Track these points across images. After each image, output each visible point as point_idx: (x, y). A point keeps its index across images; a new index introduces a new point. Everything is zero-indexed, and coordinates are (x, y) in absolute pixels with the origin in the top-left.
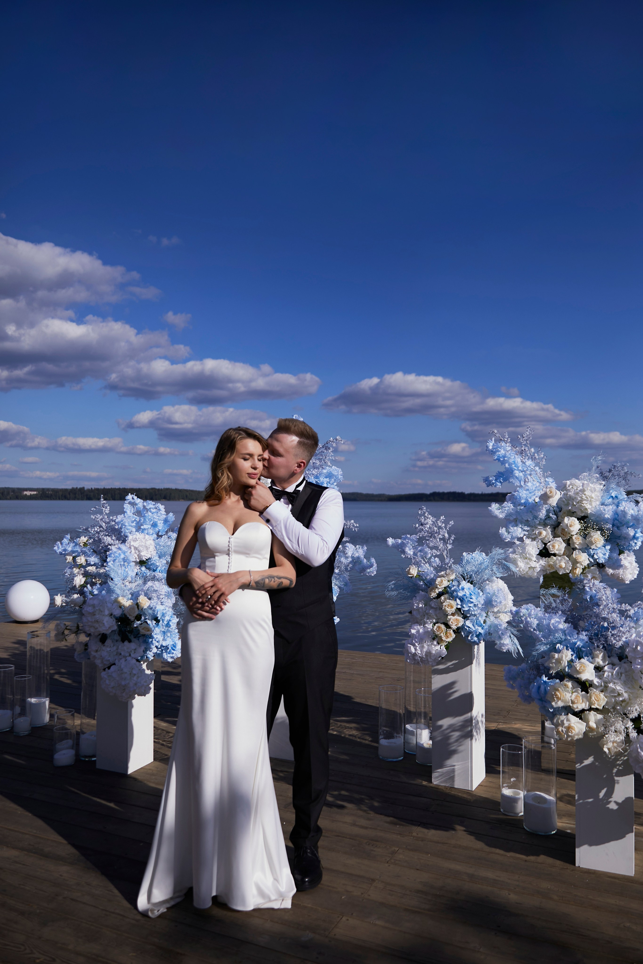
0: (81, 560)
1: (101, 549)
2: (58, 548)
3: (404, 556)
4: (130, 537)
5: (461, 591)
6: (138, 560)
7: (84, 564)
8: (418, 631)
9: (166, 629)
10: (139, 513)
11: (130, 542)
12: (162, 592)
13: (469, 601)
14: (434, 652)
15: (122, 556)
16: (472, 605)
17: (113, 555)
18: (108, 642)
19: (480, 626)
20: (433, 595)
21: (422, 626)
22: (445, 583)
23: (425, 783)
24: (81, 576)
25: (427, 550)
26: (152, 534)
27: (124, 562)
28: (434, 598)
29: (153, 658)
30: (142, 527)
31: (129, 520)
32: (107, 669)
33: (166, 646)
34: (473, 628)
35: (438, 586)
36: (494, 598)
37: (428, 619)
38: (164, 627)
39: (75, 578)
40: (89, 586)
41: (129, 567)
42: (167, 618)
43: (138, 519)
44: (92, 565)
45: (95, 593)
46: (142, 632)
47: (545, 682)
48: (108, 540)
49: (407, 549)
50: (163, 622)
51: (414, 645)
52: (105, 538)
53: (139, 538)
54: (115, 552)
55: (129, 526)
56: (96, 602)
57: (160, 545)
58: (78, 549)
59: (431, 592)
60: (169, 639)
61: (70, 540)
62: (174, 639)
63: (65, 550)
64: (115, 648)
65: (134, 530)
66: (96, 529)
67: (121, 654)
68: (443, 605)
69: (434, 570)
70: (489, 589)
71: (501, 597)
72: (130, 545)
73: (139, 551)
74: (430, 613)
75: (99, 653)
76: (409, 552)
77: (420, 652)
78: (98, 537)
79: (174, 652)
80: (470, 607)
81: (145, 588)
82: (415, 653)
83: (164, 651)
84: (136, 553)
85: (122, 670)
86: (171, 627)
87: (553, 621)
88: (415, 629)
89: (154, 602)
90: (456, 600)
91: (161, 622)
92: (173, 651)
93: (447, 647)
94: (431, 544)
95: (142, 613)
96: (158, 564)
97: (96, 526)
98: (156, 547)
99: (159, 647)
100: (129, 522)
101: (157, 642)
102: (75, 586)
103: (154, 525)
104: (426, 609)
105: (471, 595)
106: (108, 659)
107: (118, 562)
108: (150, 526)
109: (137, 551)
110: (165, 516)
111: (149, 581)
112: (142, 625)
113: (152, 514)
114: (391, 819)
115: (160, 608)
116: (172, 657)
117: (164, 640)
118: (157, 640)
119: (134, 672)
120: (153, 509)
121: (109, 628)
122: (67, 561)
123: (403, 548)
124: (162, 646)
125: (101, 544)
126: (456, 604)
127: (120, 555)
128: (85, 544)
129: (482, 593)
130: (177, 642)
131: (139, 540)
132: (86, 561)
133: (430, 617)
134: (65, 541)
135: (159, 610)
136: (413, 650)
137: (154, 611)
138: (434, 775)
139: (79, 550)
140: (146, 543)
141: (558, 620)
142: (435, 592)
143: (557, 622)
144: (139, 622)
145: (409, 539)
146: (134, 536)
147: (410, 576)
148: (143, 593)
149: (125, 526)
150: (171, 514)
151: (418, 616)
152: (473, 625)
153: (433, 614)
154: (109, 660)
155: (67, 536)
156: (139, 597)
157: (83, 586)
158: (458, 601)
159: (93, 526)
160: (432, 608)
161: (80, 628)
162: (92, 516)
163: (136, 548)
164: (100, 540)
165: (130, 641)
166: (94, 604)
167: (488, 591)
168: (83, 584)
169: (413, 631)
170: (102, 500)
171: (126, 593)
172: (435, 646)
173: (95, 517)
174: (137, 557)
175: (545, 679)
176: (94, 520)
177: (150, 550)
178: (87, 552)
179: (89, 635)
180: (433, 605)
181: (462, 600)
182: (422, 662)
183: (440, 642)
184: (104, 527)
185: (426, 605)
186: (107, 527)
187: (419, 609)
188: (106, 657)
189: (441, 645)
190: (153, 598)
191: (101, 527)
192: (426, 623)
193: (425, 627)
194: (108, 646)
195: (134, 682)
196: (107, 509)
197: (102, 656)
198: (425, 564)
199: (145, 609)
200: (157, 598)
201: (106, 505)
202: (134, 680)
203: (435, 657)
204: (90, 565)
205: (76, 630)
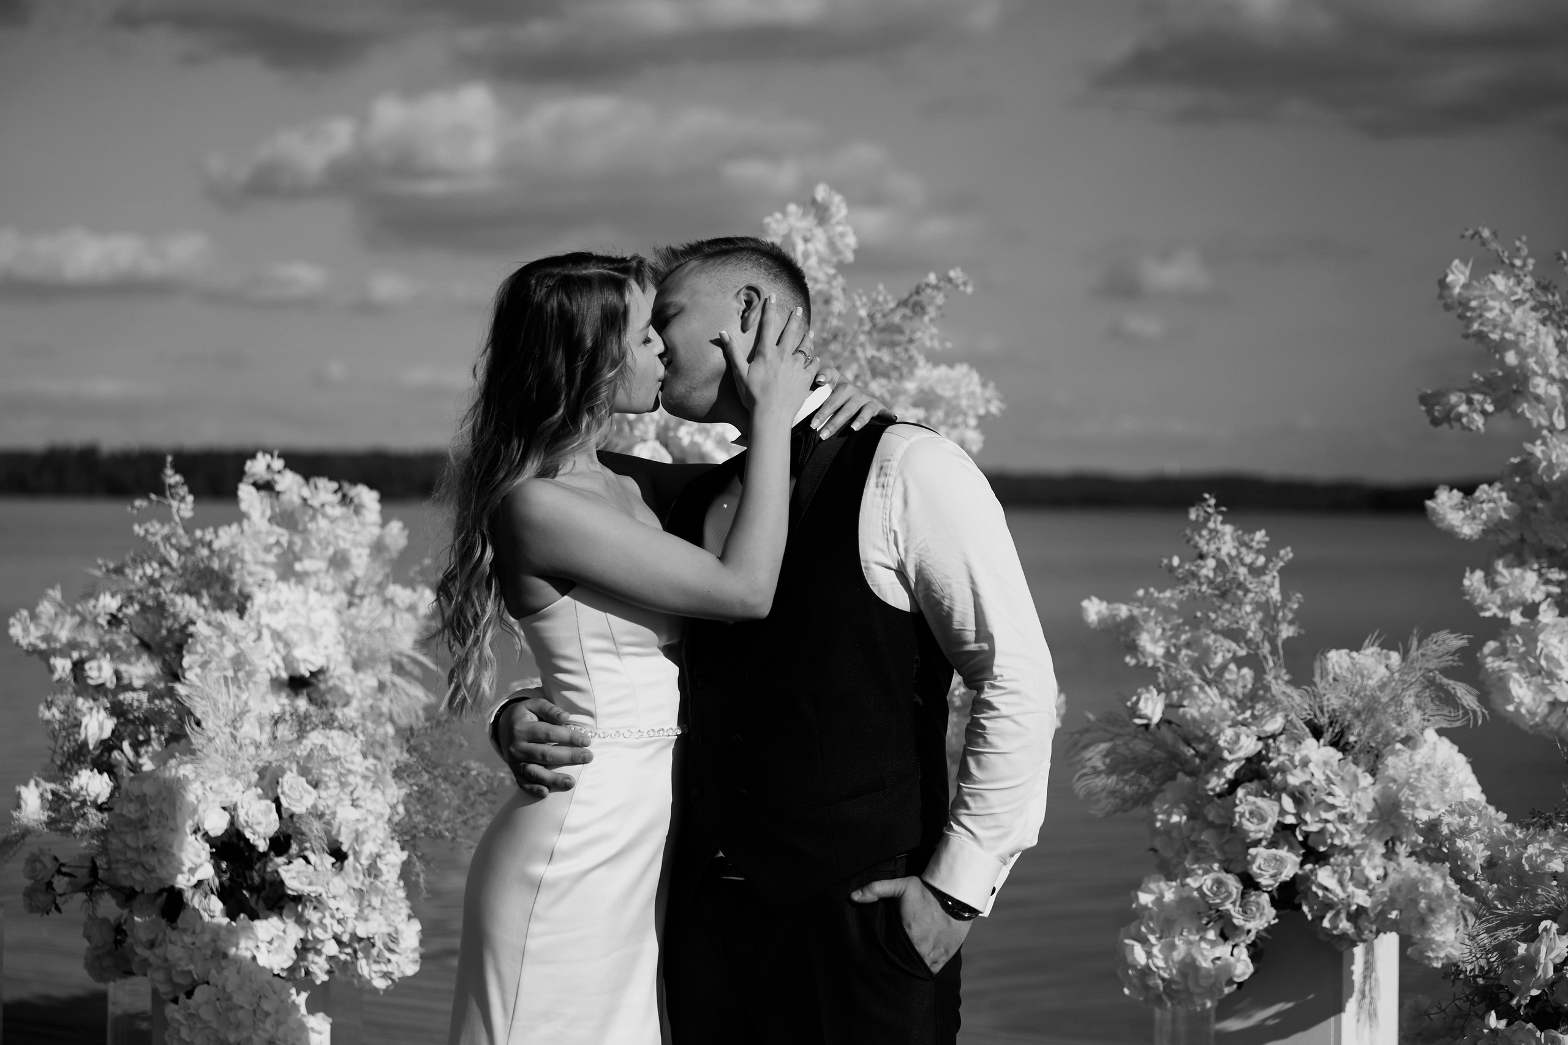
0: (101, 671)
1: (165, 639)
2: (26, 630)
3: (1134, 662)
4: (260, 598)
5: (1297, 771)
6: (284, 675)
7: (111, 683)
8: (1159, 900)
9: (367, 881)
10: (286, 519)
11: (259, 614)
12: (352, 763)
13: (1320, 802)
14: (1206, 964)
15: (230, 651)
16: (1331, 816)
17: (199, 649)
19: (1364, 884)
20: (1216, 784)
21: (1174, 884)
22: (1249, 745)
24: (103, 714)
25: (1210, 639)
26: (333, 592)
27: (236, 671)
28: (1220, 796)
29: (326, 978)
30: (298, 567)
31: (255, 543)
32: (182, 997)
33: (369, 939)
34: (1338, 890)
35: (1226, 755)
36: (1405, 794)
37: (1197, 860)
38: (361, 877)
39: (84, 721)
40: (126, 745)
41: (251, 685)
42: (369, 848)
43: (284, 541)
44: (134, 690)
45: (144, 768)
47: (1494, 1032)
48: (186, 606)
49: (1145, 641)
50: (357, 859)
51: (1144, 941)
52: (178, 600)
53: (287, 602)
54: (208, 638)
55: (256, 563)
56: (148, 788)
57: (356, 630)
58: (89, 635)
59: (1208, 776)
60: (375, 916)
61: (60, 605)
62: (392, 917)
63: (48, 638)
65: (272, 575)
66: (149, 571)
68: (1234, 813)
69: (1232, 708)
70: (1395, 767)
71: (1428, 792)
72: (258, 623)
73: (287, 645)
74: (1202, 842)
75: (157, 951)
76: (1151, 647)
77: (1161, 964)
78: (157, 597)
79: (393, 957)
80: (1327, 821)
81: (302, 750)
82: (1148, 966)
83: (360, 955)
84: (277, 650)
85: (229, 998)
86: (383, 878)
87: (1531, 850)
88: (1150, 892)
89: (329, 797)
90: (1279, 799)
91: (351, 858)
92: (387, 955)
93: (1256, 951)
94: (1222, 622)
95: (290, 832)
96: (349, 689)
97: (150, 559)
98: (344, 636)
99: (345, 938)
100: (255, 550)
101: (339, 922)
102: (85, 743)
103: (339, 562)
104: (1193, 830)
105: (1330, 781)
106: (186, 968)
107: (218, 669)
108: (322, 565)
109: (280, 646)
110: (376, 531)
111: (313, 729)
112: (291, 867)
113: (333, 520)
115: (346, 818)
116: (386, 975)
117: (360, 916)
118: (339, 915)
119: (266, 1006)
120: (333, 506)
121: (192, 872)
122: (56, 676)
123: (1132, 634)
124: (355, 938)
125: (166, 618)
126: (1277, 809)
127: (222, 646)
128: (114, 621)
129: (1370, 779)
130: (402, 927)
131: (286, 607)
132: (118, 675)
133: (1202, 855)
134: (46, 608)
135: (344, 822)
136: (1139, 955)
137: (328, 823)
139: (93, 642)
140: (309, 620)
141: (1547, 846)
142: (1220, 775)
143: (1547, 852)
144: (282, 858)
145: (1154, 603)
146: (273, 596)
147: (1138, 721)
148: (294, 767)
149: (243, 561)
150: (395, 526)
152: (1341, 883)
153: (1212, 846)
154: (190, 973)
155: (51, 592)
156: (282, 777)
157: (109, 745)
158: (1288, 803)
159: (139, 561)
160: (1211, 825)
161: (101, 873)
162: (136, 528)
163: (277, 636)
164: (161, 607)
165: (254, 915)
166: (145, 795)
167: (1391, 772)
168: (110, 739)
169: (1145, 898)
170: (169, 472)
171: (243, 766)
172: (1213, 944)
173: (147, 531)
174: (281, 664)
175: (1493, 1021)
176: (144, 538)
177: (324, 640)
178: (119, 648)
179: (128, 896)
180: (1211, 816)
181: (1299, 798)
182: (1171, 997)
183: (1227, 932)
184: (175, 564)
185: (1191, 817)
186: (185, 562)
187: (1168, 828)
188: (182, 963)
189: (1231, 943)
190: (326, 783)
191: (164, 562)
192: (1188, 873)
193: (1183, 885)
194: (185, 930)
195: (266, 1036)
196: (184, 506)
197: (166, 960)
198: (1201, 688)
199: (300, 816)
200: (337, 784)
201: (183, 491)
202: (265, 1031)
203: (1212, 981)
204: (130, 688)
205: (87, 880)
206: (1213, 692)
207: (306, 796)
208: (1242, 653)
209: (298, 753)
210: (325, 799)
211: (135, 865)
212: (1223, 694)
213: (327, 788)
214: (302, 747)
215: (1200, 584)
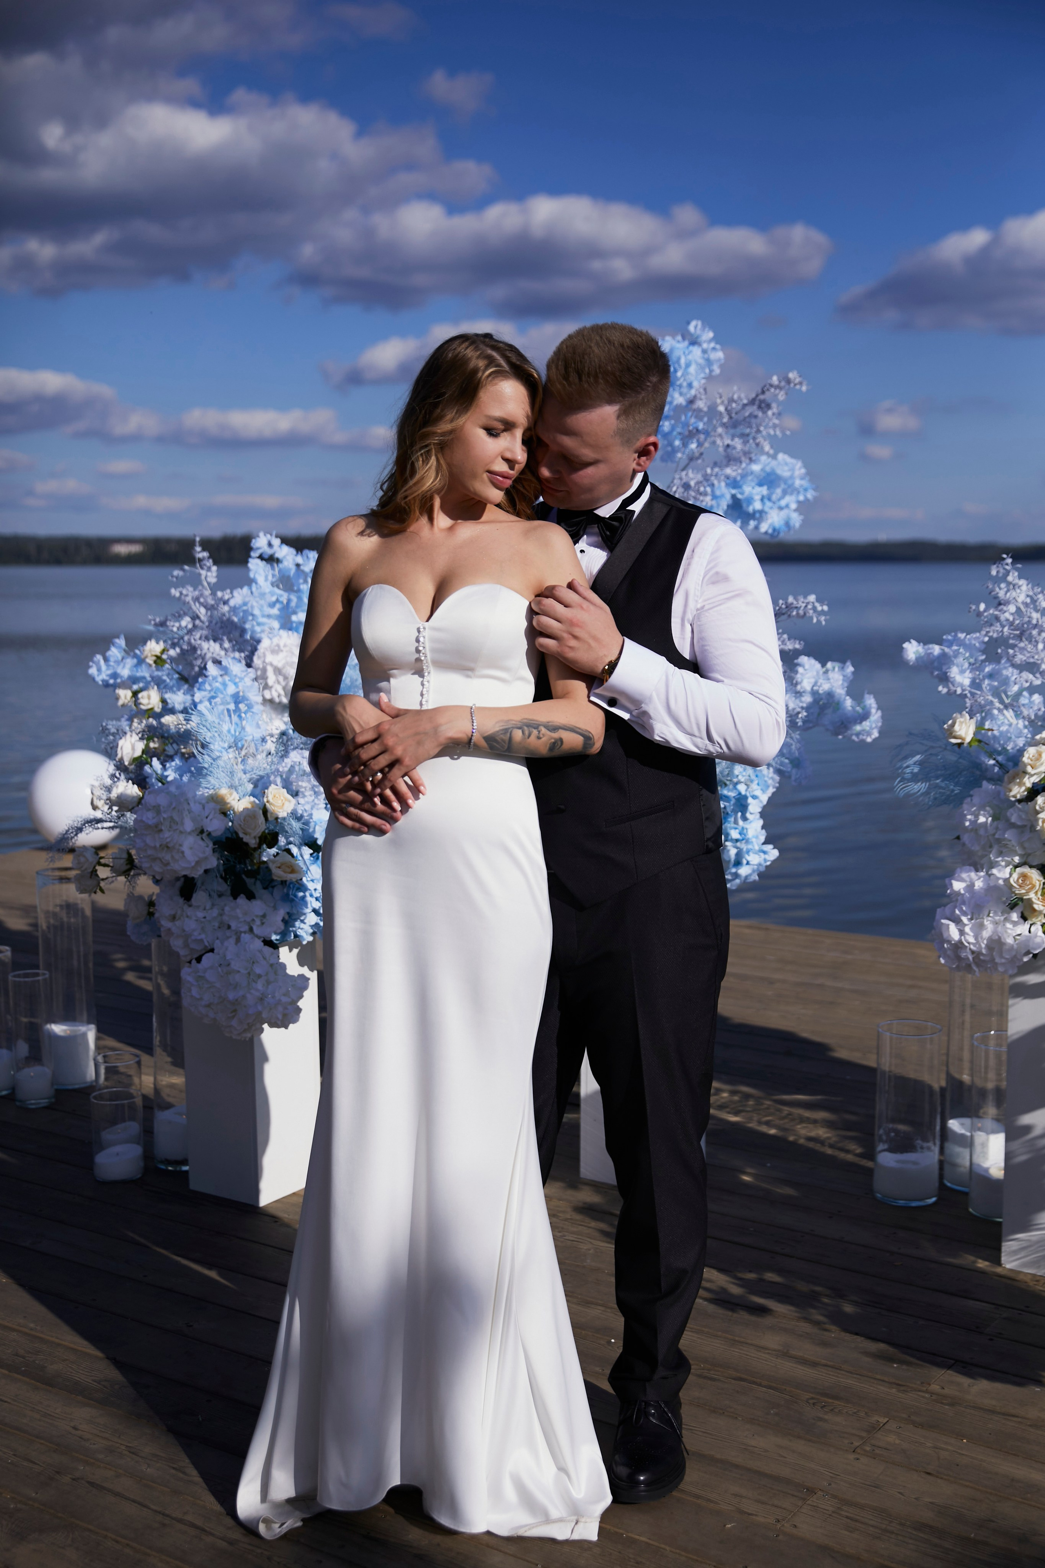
0: (151, 699)
2: (99, 670)
3: (945, 690)
4: (266, 643)
7: (158, 709)
8: (970, 887)
10: (285, 582)
11: (264, 656)
14: (1010, 941)
15: (232, 688)
17: (207, 687)
18: (199, 897)
20: (1018, 791)
21: (982, 874)
23: (982, 1264)
24: (135, 737)
25: (1008, 672)
27: (237, 703)
28: (1018, 801)
31: (262, 602)
32: (194, 962)
35: (1027, 769)
37: (1000, 854)
39: (121, 743)
40: (154, 761)
45: (169, 779)
46: (278, 874)
48: (211, 648)
49: (954, 672)
51: (956, 921)
52: (205, 645)
53: (285, 646)
54: (215, 678)
55: (263, 616)
56: (162, 800)
58: (143, 672)
59: (1011, 785)
61: (125, 650)
63: (115, 675)
64: (215, 912)
66: (184, 624)
67: (229, 927)
68: (1037, 820)
69: (1025, 727)
72: (264, 662)
74: (1005, 839)
75: (178, 923)
76: (959, 678)
77: (971, 941)
78: (189, 643)
82: (959, 942)
84: (279, 683)
85: (229, 965)
88: (961, 880)
94: (1020, 658)
95: (276, 829)
97: (185, 614)
100: (262, 606)
102: (121, 761)
104: (997, 829)
106: (199, 938)
107: (222, 704)
109: (281, 678)
111: (294, 749)
112: (277, 858)
114: (882, 1346)
119: (258, 970)
121: (198, 863)
122: (120, 703)
123: (944, 668)
125: (196, 659)
127: (225, 685)
128: (159, 661)
131: (285, 649)
132: (164, 701)
133: (1002, 850)
134: (114, 653)
135: (318, 822)
136: (953, 933)
137: (307, 823)
138: (1008, 1246)
139: (146, 676)
142: (1021, 784)
144: (274, 851)
145: (961, 643)
146: (275, 640)
147: (953, 741)
148: (279, 780)
149: (253, 615)
151: (976, 848)
153: (1014, 843)
154: (202, 941)
155: (117, 641)
156: (269, 788)
157: (141, 762)
159: (179, 617)
160: (1013, 826)
162: (173, 591)
164: (193, 651)
165: (251, 896)
166: (159, 806)
168: (141, 757)
169: (958, 886)
170: (198, 549)
171: (240, 779)
172: (1015, 924)
173: (181, 593)
174: (282, 693)
176: (179, 599)
178: (165, 681)
179: (155, 880)
180: (1013, 819)
182: (975, 965)
183: (1026, 914)
184: (202, 618)
185: (995, 818)
186: (211, 616)
187: (976, 828)
188: (196, 933)
189: (1030, 922)
190: (303, 793)
191: (195, 617)
192: (992, 865)
193: (989, 875)
194: (198, 907)
195: (258, 994)
196: (210, 574)
197: (184, 931)
198: (1000, 710)
199: (284, 819)
200: (312, 793)
201: (210, 563)
202: (257, 990)
203: (1014, 953)
204: (172, 711)
205: (125, 868)
206: (1009, 714)
207: (287, 804)
208: (1038, 682)
209: (281, 769)
210: (303, 805)
211: (155, 859)
212: (1018, 715)
213: (304, 796)
214: (284, 764)
215: (1003, 626)
